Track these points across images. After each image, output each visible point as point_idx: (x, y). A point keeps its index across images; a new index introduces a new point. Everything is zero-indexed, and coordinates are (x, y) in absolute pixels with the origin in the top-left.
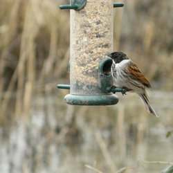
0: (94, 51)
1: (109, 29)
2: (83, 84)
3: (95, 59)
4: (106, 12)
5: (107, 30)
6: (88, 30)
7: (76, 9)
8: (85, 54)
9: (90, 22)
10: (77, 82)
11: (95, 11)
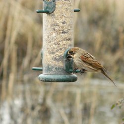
0: (61, 43)
1: (71, 27)
2: (53, 67)
3: (61, 49)
4: (69, 15)
5: (69, 28)
6: (57, 28)
7: (48, 13)
8: (54, 46)
9: (58, 22)
10: (48, 65)
11: (62, 15)
